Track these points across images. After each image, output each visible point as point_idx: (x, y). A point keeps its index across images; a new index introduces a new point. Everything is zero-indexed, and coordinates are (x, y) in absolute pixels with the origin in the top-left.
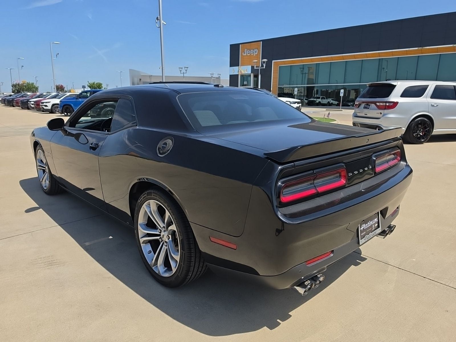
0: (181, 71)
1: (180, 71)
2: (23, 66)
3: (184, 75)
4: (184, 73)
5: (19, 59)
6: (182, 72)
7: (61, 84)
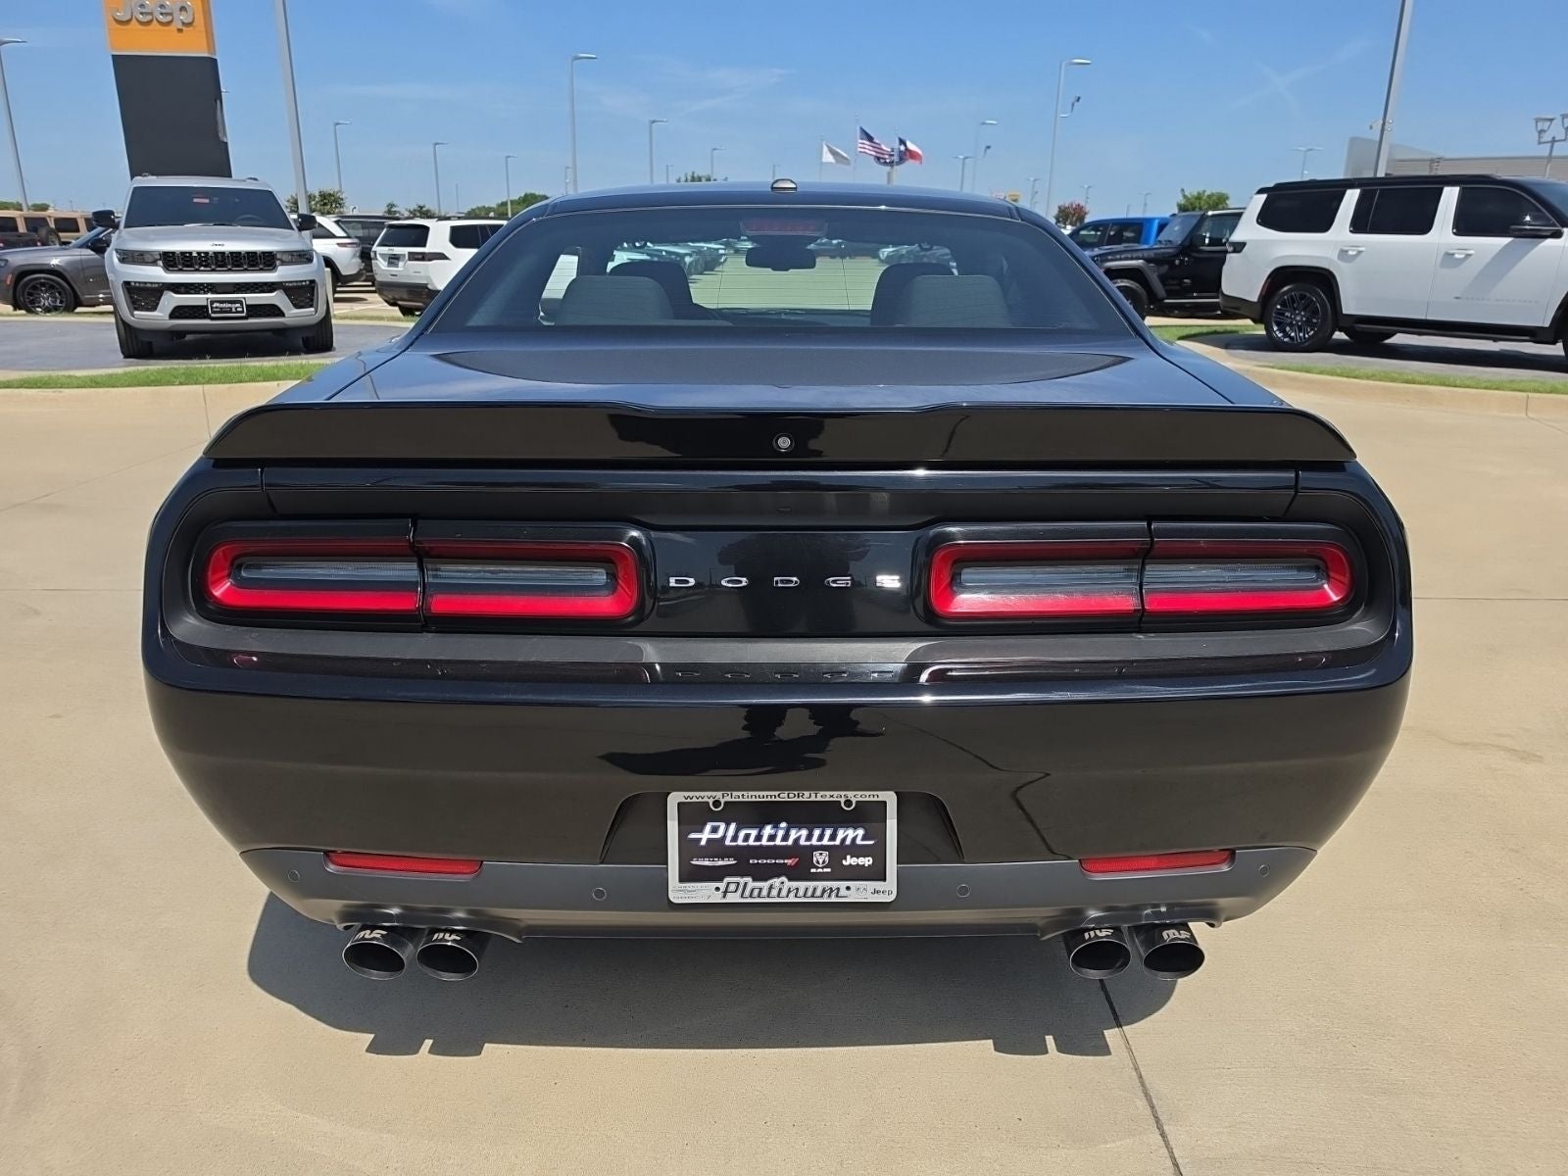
0: (1541, 132)
1: (1537, 134)
2: (988, 147)
3: (1551, 151)
4: (1554, 141)
5: (984, 123)
6: (1547, 137)
7: (1077, 203)
